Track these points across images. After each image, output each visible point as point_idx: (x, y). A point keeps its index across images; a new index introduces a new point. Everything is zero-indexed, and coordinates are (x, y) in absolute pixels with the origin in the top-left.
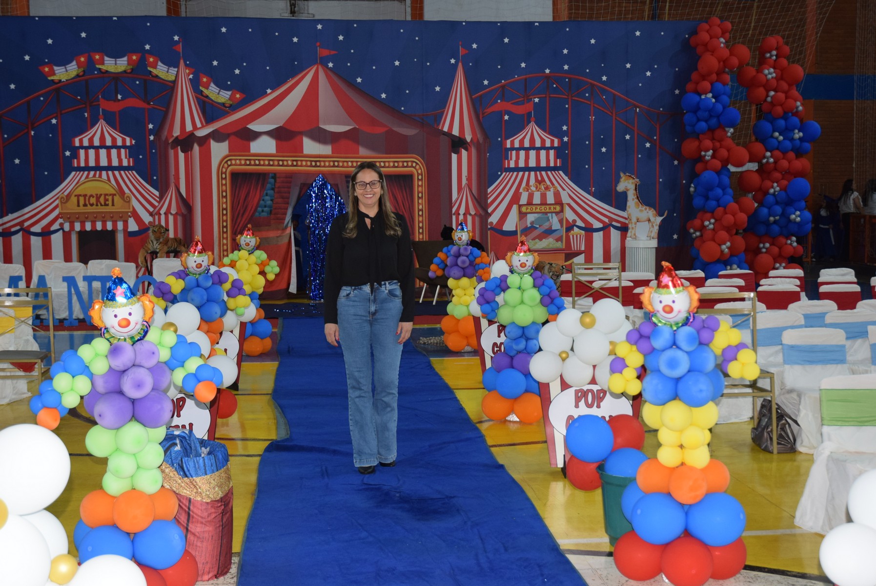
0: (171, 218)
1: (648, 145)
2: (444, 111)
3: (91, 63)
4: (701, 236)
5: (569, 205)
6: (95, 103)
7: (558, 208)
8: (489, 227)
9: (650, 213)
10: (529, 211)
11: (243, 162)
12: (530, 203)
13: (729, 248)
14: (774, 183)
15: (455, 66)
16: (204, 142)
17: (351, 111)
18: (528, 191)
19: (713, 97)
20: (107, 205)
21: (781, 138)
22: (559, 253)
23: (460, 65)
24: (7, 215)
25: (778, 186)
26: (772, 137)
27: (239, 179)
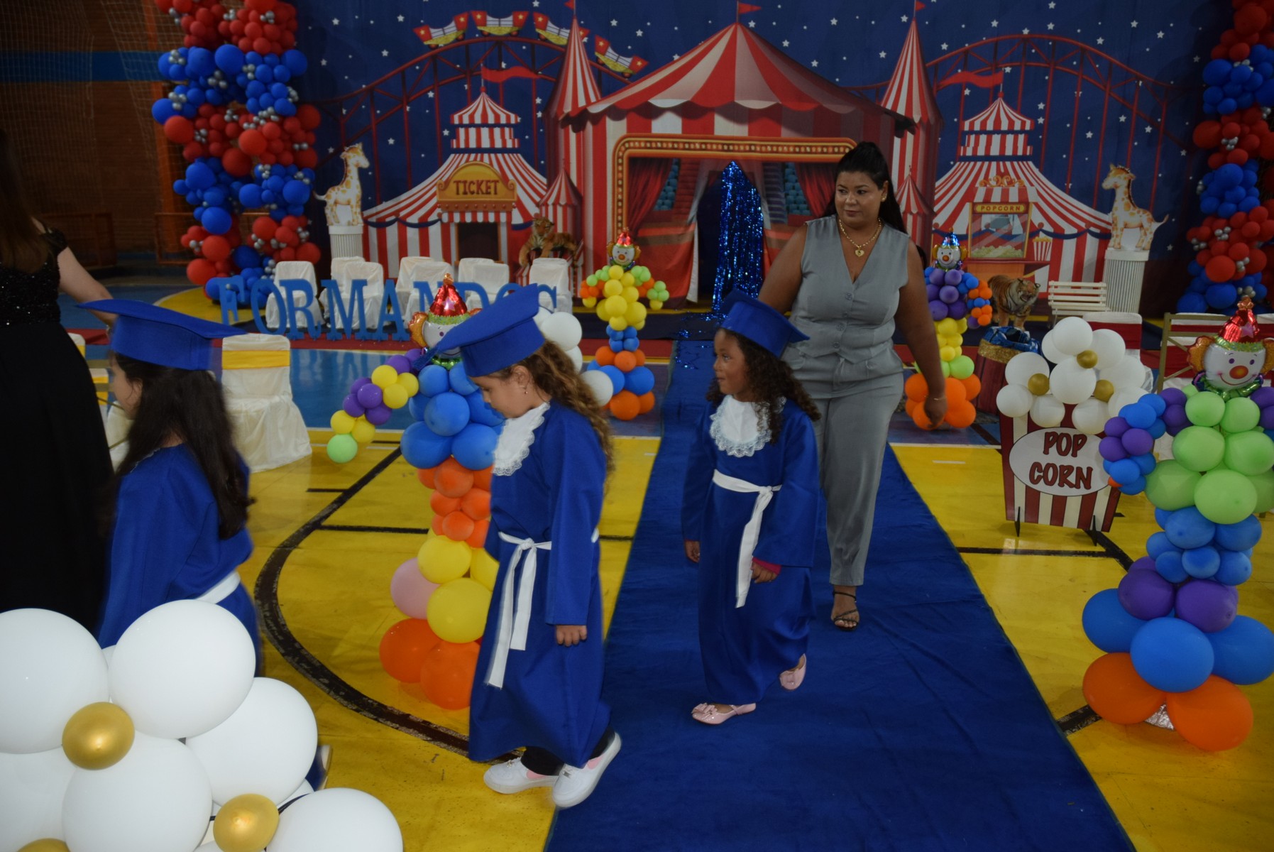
0: (560, 210)
1: (1148, 129)
2: (889, 83)
3: (471, 24)
4: (1208, 248)
5: (1037, 205)
6: (475, 73)
7: (1022, 208)
8: (933, 229)
9: (1144, 217)
10: (985, 210)
11: (643, 145)
12: (987, 201)
13: (1246, 266)
15: (908, 25)
16: (598, 119)
17: (773, 82)
18: (985, 185)
19: (1251, 65)
20: (489, 193)
22: (1018, 263)
23: (913, 24)
24: (381, 203)
27: (638, 165)
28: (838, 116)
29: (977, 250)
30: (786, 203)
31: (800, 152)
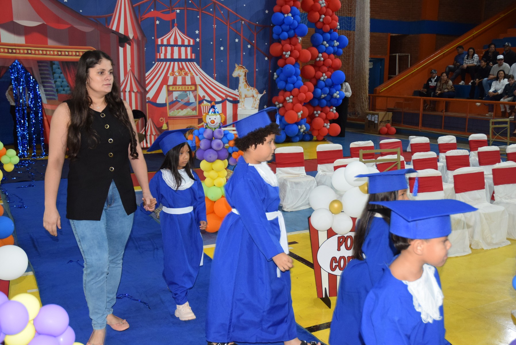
1: (249, 46)
2: (113, 15)
4: (283, 106)
5: (200, 85)
7: (193, 88)
8: (147, 101)
9: (254, 91)
10: (174, 89)
12: (175, 84)
13: (302, 115)
14: (323, 73)
18: (173, 75)
19: (292, 16)
21: (327, 45)
22: (194, 118)
25: (326, 75)
26: (322, 44)
28: (84, 33)
29: (172, 111)
30: (56, 87)
31: (61, 55)
